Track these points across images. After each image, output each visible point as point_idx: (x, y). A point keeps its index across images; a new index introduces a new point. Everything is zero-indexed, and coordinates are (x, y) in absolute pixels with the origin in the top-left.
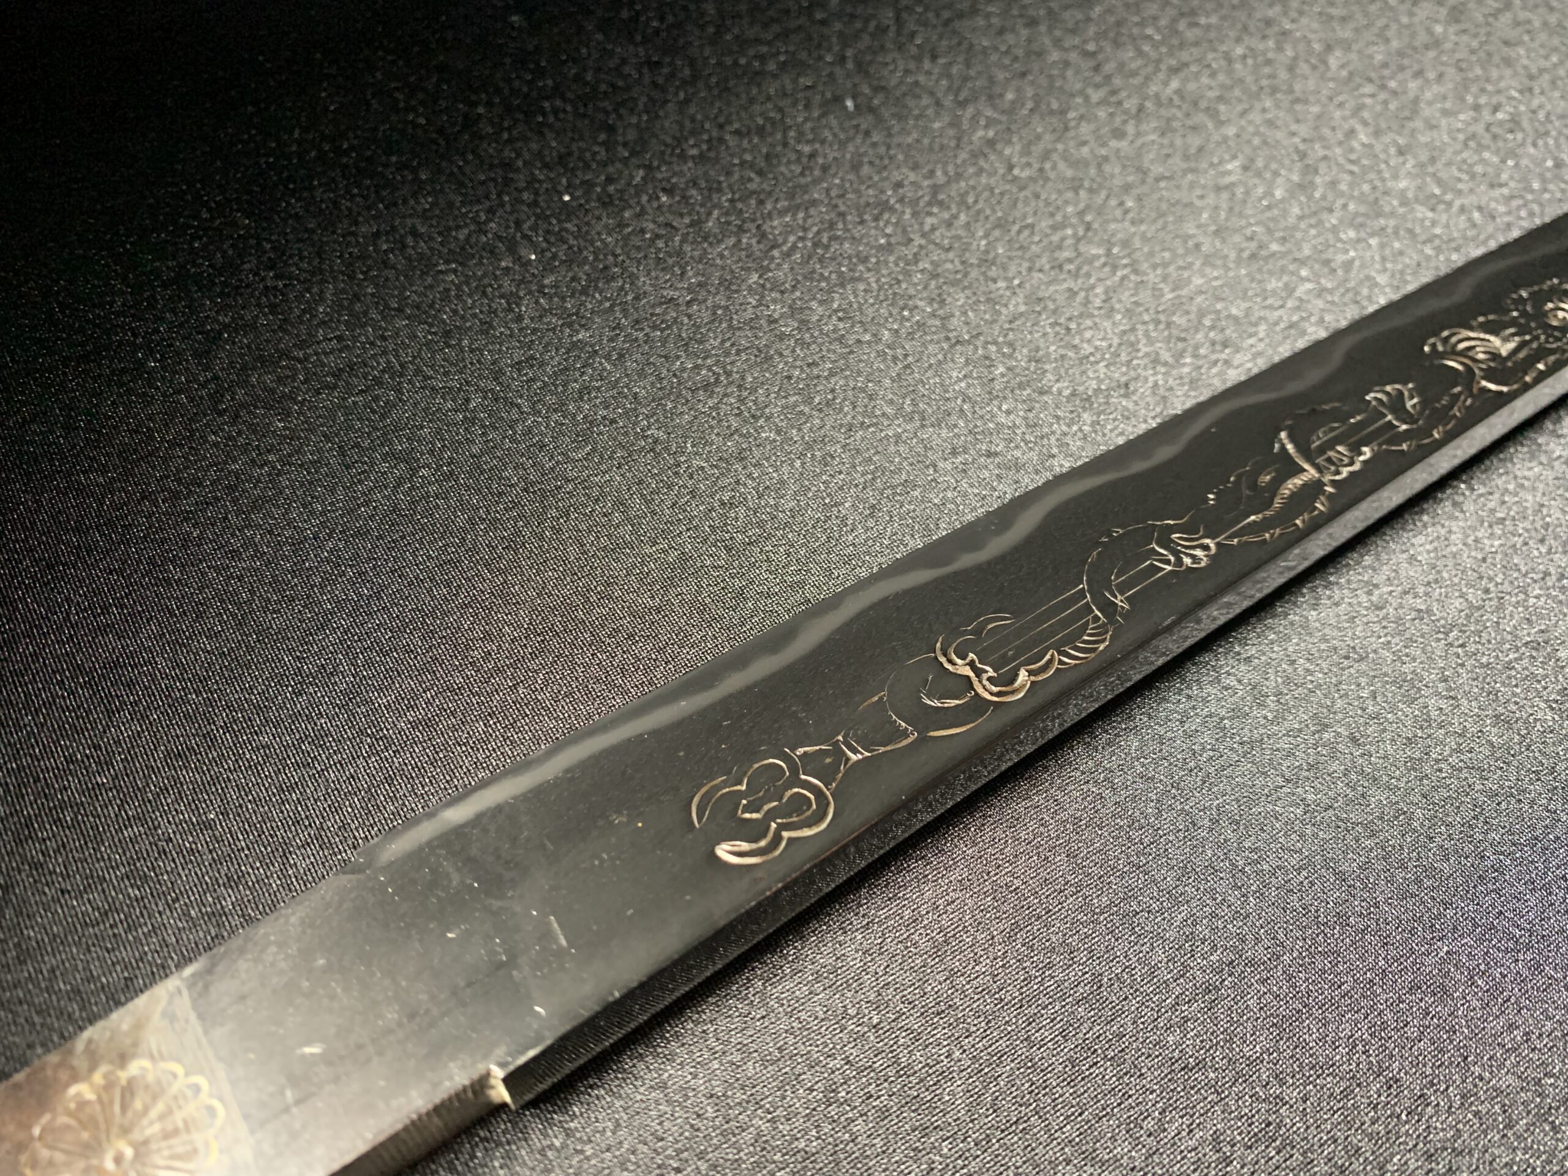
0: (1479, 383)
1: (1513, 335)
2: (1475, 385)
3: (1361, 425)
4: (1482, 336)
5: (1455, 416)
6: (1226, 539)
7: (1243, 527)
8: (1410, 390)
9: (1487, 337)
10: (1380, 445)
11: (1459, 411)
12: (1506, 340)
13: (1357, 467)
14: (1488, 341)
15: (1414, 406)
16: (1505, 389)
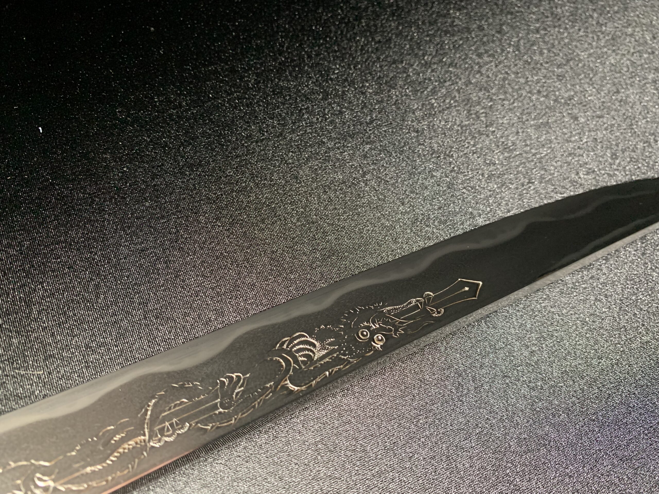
0: (286, 380)
1: (330, 344)
2: (282, 383)
3: (200, 403)
4: (314, 341)
5: (254, 407)
6: (62, 485)
7: (78, 477)
8: (244, 379)
9: (316, 343)
10: (197, 423)
11: (259, 403)
12: (323, 348)
13: (171, 439)
14: (314, 346)
15: (237, 393)
16: (296, 388)
